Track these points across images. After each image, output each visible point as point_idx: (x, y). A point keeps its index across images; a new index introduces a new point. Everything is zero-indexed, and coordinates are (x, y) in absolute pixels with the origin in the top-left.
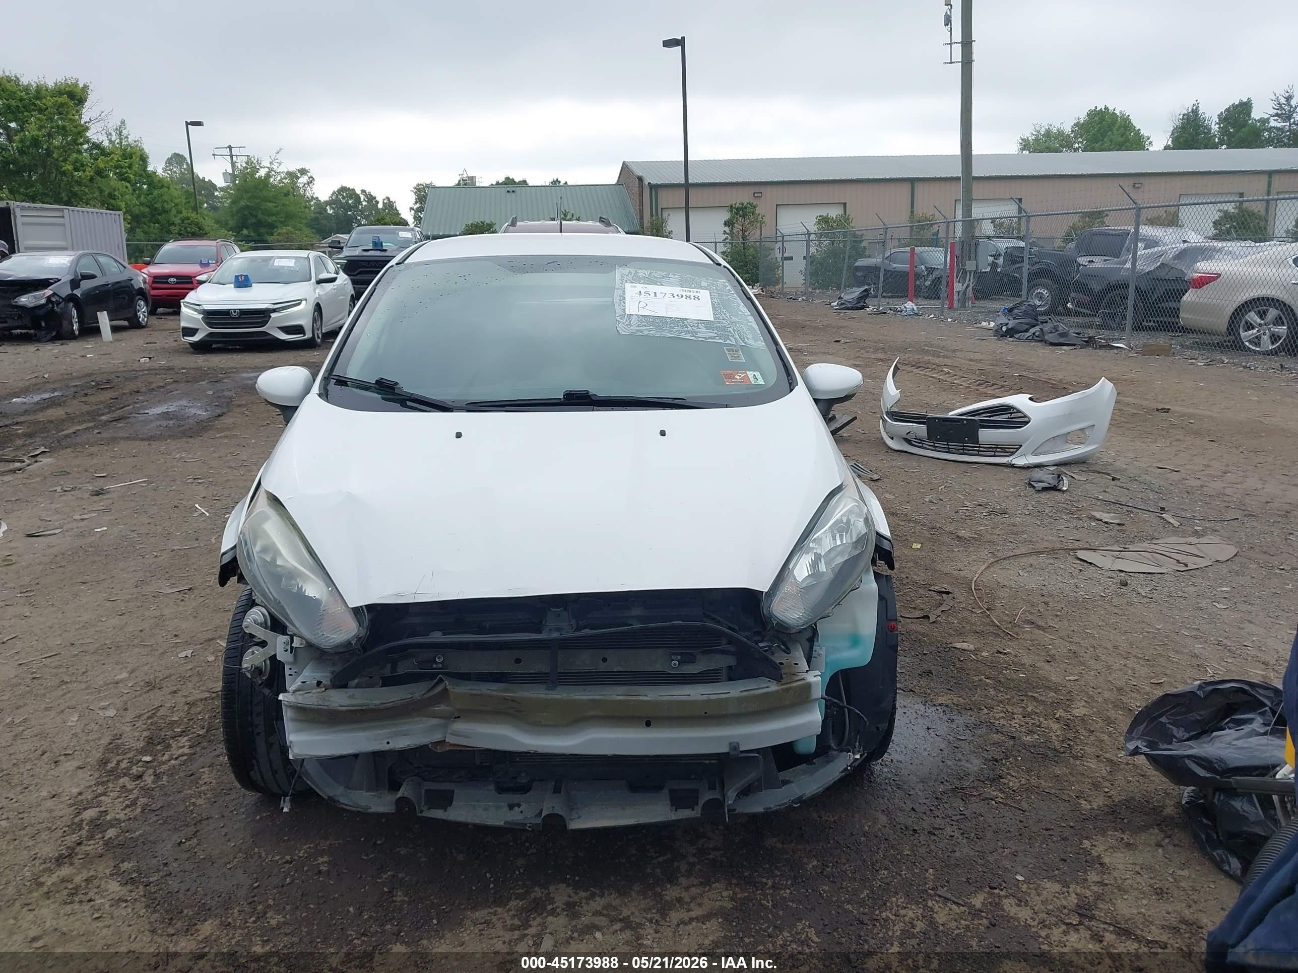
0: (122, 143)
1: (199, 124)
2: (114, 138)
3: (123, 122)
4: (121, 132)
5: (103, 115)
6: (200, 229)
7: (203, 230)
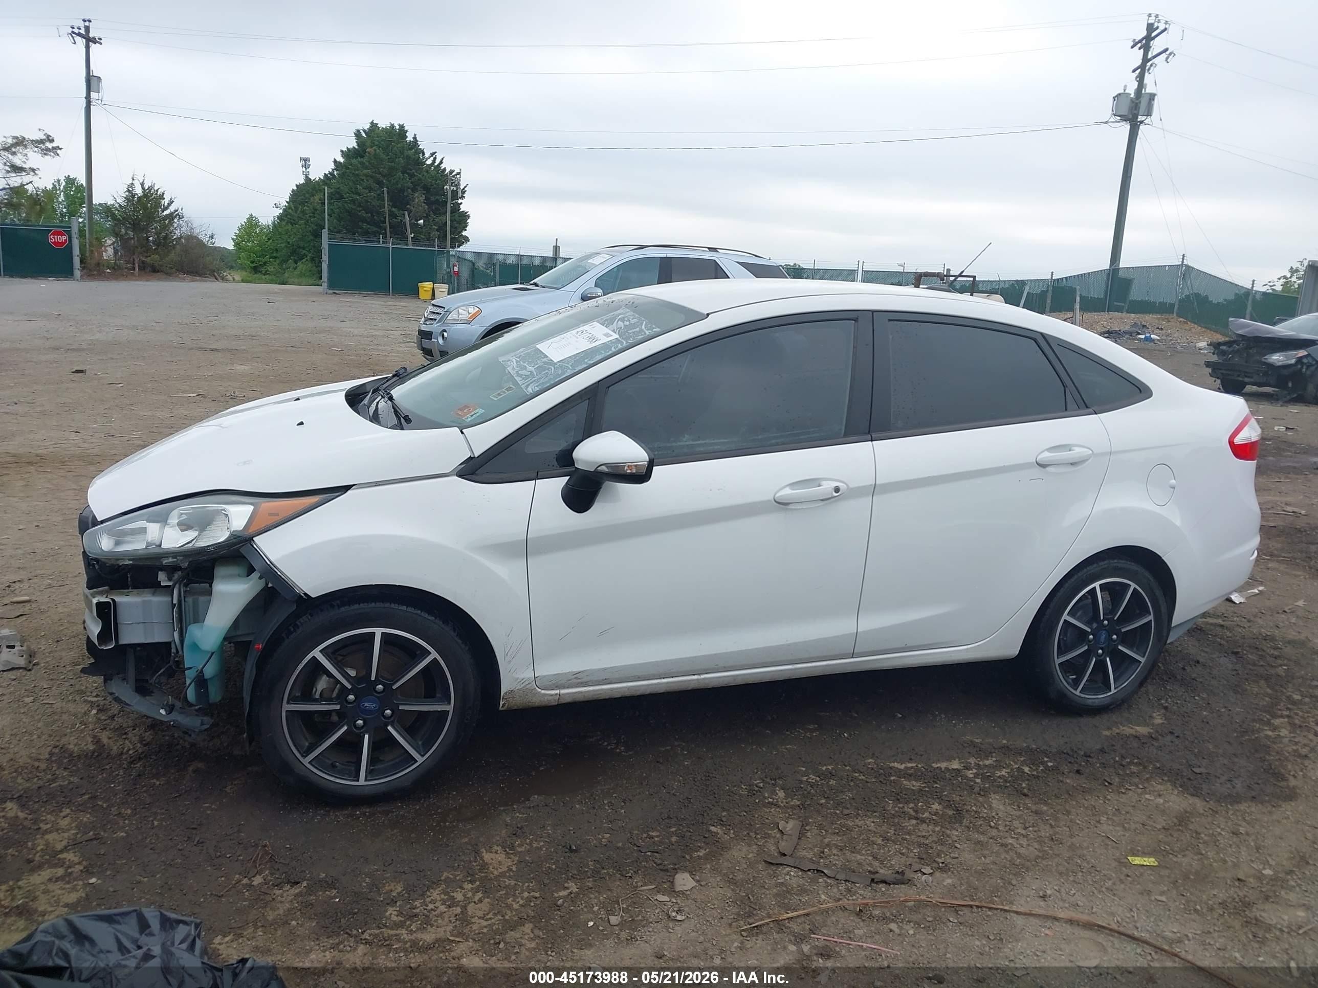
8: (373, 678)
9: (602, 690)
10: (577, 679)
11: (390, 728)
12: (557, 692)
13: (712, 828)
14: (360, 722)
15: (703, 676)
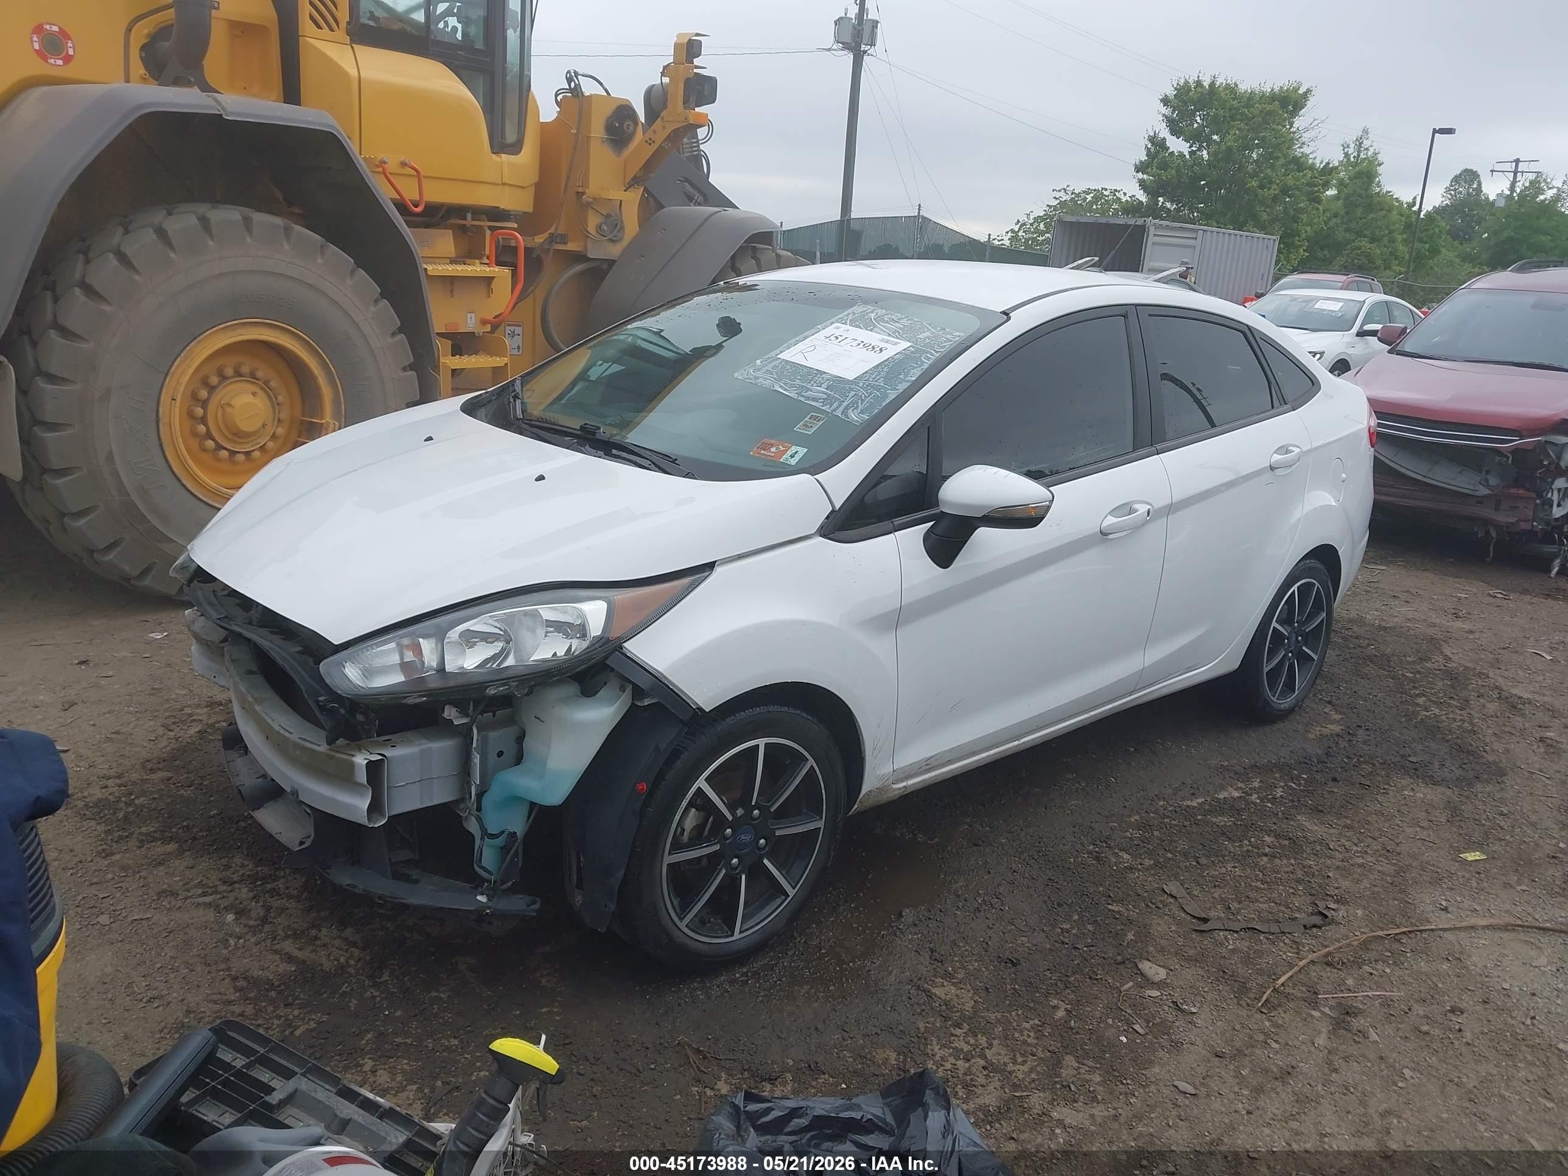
0: (1359, 155)
1: (1449, 131)
2: (1351, 151)
3: (1366, 131)
4: (1361, 143)
5: (1315, 123)
6: (1370, 261)
7: (1374, 263)
8: (753, 804)
9: (943, 773)
10: (928, 765)
11: (766, 861)
12: (904, 784)
13: (1110, 907)
14: (735, 861)
15: (1022, 741)
